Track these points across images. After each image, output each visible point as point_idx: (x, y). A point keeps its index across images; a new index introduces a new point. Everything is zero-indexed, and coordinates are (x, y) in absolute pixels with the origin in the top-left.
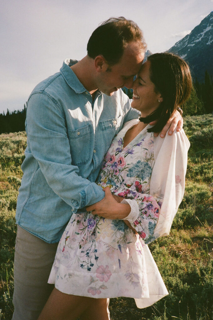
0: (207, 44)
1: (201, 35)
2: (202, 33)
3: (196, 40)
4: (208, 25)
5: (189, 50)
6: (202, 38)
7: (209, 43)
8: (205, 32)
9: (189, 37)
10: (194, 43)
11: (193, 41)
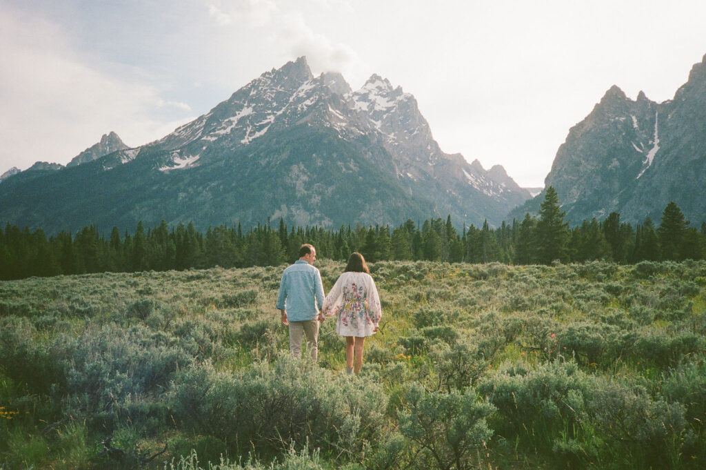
0: (243, 141)
1: (231, 123)
2: (232, 119)
3: (220, 129)
4: (246, 104)
5: (204, 148)
6: (232, 129)
7: (245, 141)
8: (239, 117)
9: (205, 120)
10: (215, 136)
11: (214, 130)
